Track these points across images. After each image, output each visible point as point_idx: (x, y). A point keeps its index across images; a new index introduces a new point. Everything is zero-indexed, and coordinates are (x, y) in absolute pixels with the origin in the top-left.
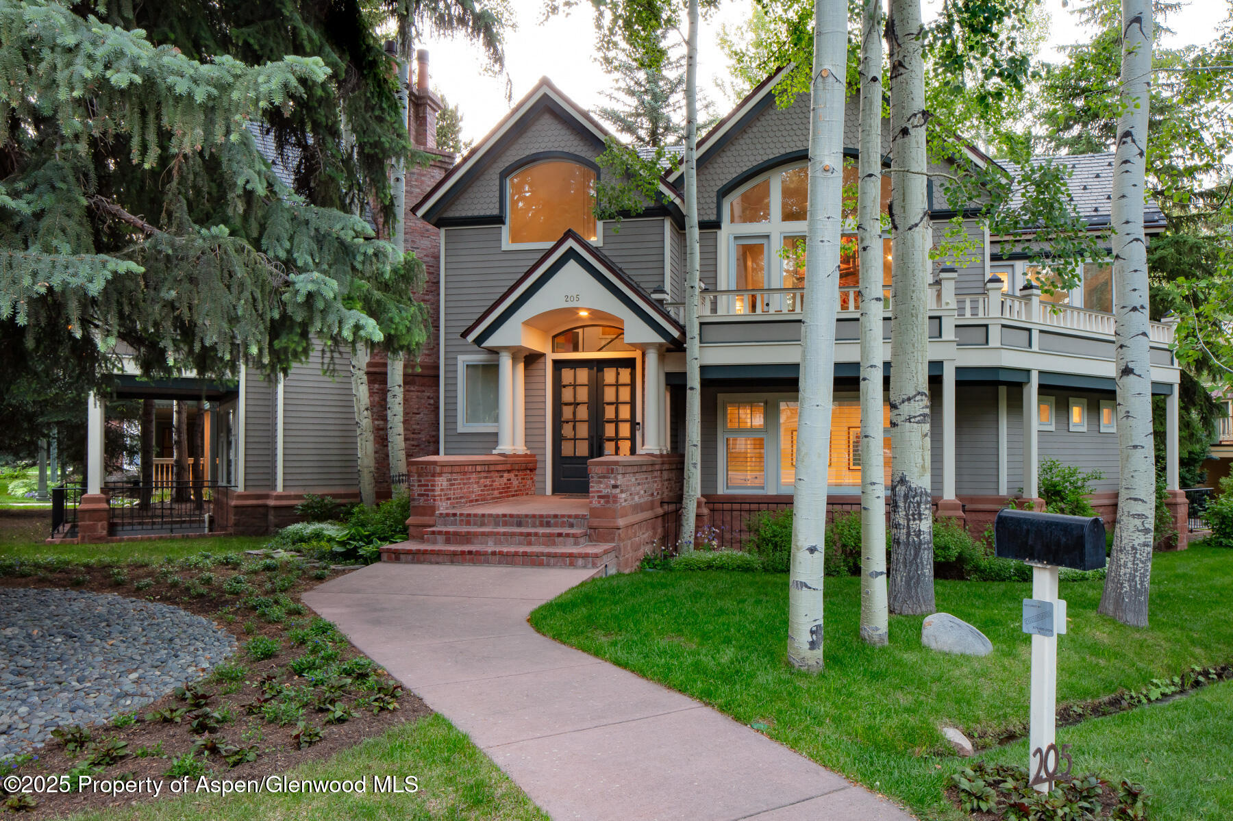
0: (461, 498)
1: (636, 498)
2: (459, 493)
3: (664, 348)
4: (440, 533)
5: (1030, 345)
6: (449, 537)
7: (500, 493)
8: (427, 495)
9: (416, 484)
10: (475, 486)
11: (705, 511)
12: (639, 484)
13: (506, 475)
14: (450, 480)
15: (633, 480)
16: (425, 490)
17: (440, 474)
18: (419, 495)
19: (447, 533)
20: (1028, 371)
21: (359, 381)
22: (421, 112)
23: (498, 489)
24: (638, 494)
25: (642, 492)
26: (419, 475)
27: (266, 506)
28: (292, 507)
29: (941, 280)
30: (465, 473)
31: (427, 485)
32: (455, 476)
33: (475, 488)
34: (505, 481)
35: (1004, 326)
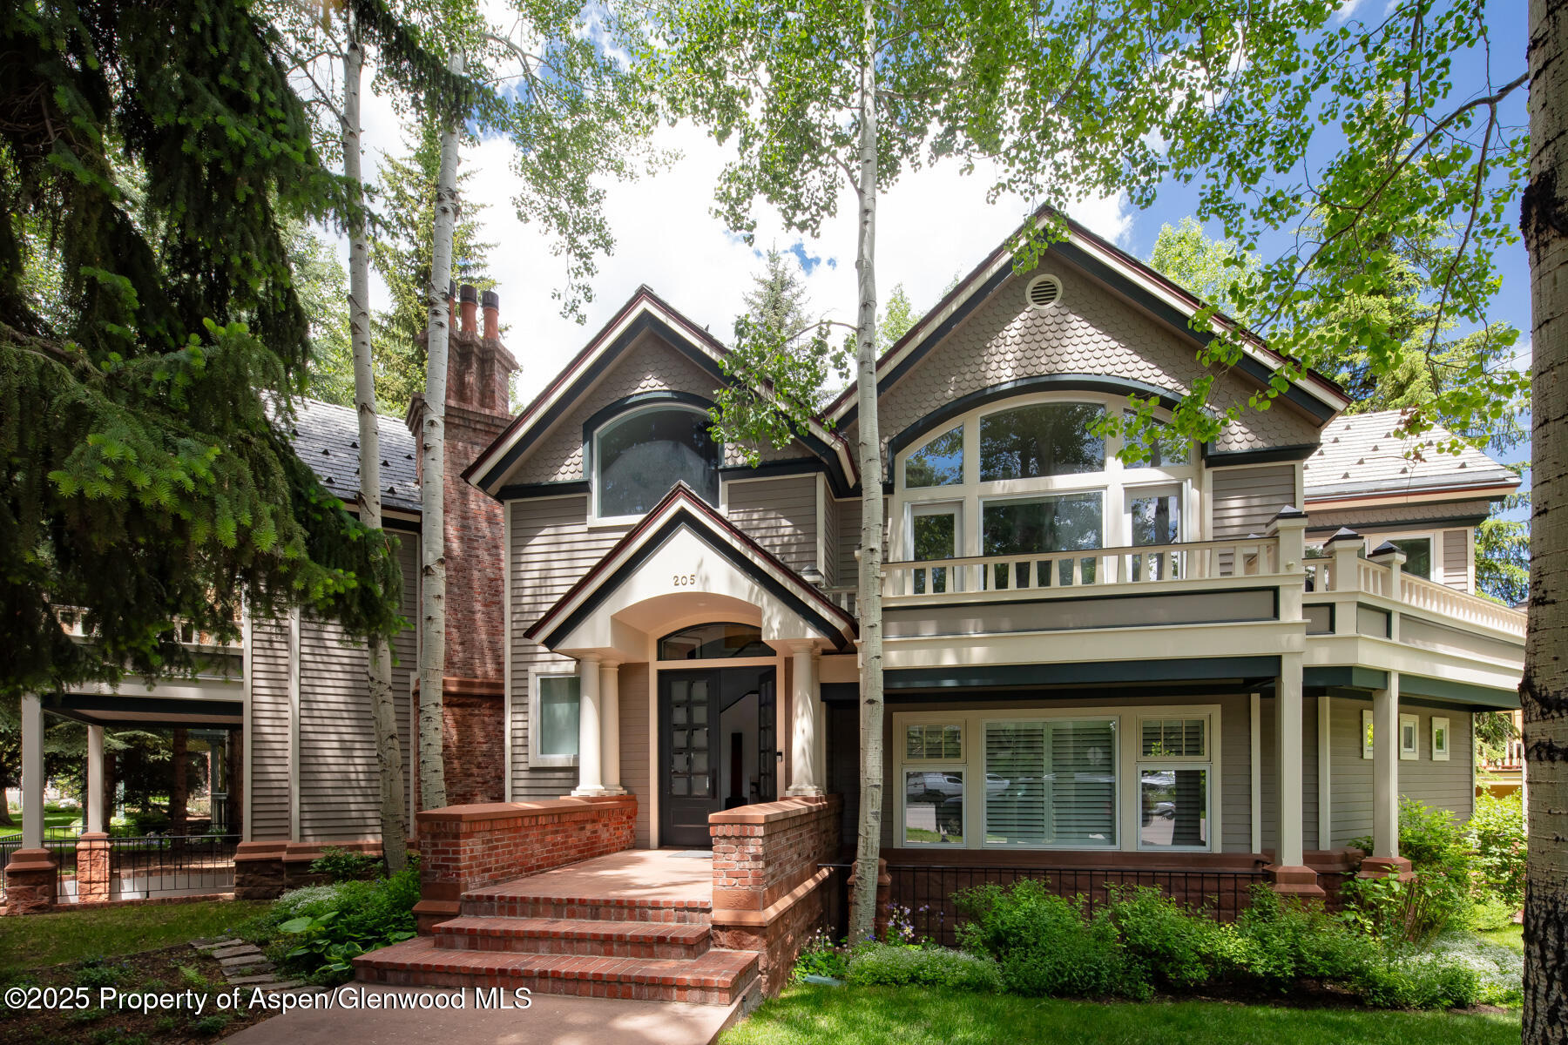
0: (509, 866)
1: (788, 868)
2: (506, 859)
3: (819, 650)
4: (460, 931)
5: (1389, 635)
6: (476, 940)
7: (580, 852)
8: (447, 867)
9: (430, 851)
10: (537, 846)
11: (888, 879)
12: (791, 846)
13: (589, 827)
14: (490, 841)
15: (783, 841)
16: (443, 860)
17: (470, 835)
18: (434, 867)
19: (472, 932)
20: (1385, 674)
21: (380, 699)
22: (487, 368)
23: (576, 846)
24: (789, 861)
25: (795, 857)
26: (434, 836)
27: (279, 860)
28: (307, 864)
29: (1277, 531)
30: (517, 829)
31: (448, 852)
32: (498, 835)
33: (538, 849)
34: (588, 834)
35: (1361, 605)
